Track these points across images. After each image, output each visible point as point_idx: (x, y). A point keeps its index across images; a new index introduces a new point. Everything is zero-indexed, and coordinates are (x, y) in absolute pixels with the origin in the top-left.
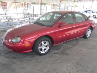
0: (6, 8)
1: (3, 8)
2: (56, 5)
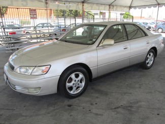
1: (31, 18)
2: (105, 13)
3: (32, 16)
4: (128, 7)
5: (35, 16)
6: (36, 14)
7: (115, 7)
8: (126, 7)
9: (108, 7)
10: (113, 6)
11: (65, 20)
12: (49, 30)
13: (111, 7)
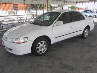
0: (17, 10)
1: (15, 10)
2: (61, 6)
3: (15, 8)
5: (17, 8)
6: (18, 7)
7: (67, 2)
8: (74, 2)
9: (63, 2)
10: (66, 2)
11: (36, 11)
12: (26, 17)
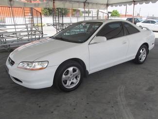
4: (105, 4)
7: (90, 5)
9: (83, 4)
10: (88, 3)
13: (86, 4)
